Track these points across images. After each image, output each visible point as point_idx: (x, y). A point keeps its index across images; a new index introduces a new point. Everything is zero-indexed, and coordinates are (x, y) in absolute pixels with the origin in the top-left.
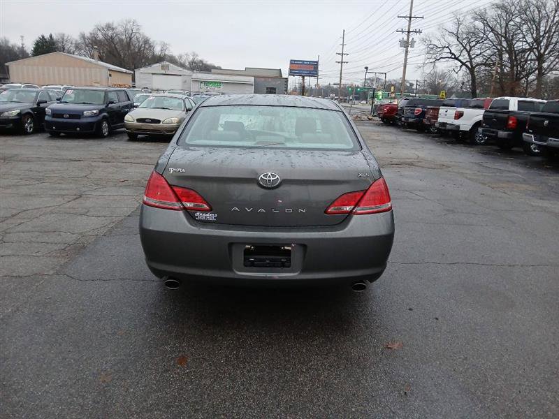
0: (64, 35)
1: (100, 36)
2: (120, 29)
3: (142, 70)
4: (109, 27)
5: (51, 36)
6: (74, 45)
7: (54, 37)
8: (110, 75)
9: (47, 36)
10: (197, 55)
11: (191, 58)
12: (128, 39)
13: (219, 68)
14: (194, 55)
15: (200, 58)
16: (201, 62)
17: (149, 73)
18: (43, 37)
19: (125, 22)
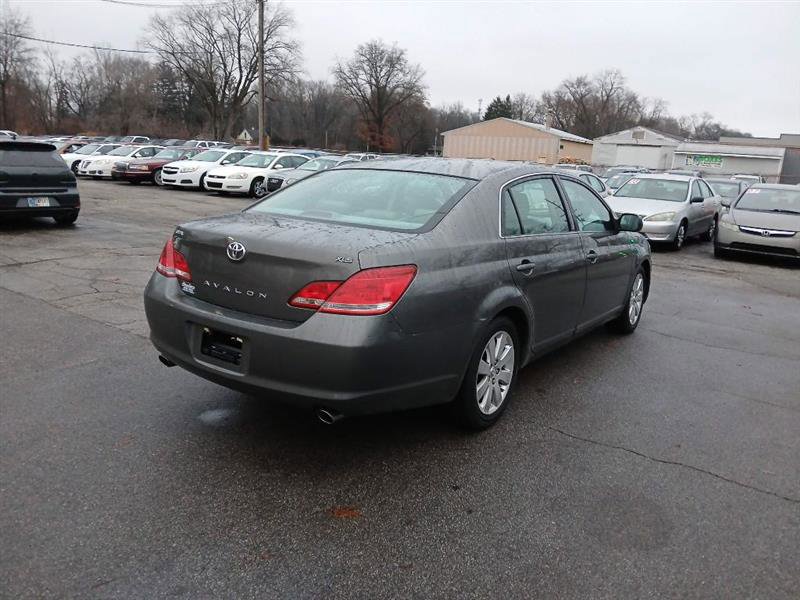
0: (524, 96)
1: (568, 96)
2: (596, 84)
3: (605, 139)
4: (580, 82)
5: (508, 98)
6: (535, 108)
7: (512, 99)
8: (562, 147)
9: (503, 99)
10: (710, 117)
11: (700, 122)
12: (605, 98)
13: (748, 136)
14: (707, 116)
15: (714, 121)
16: (717, 126)
17: (613, 144)
18: (498, 99)
19: (604, 74)
